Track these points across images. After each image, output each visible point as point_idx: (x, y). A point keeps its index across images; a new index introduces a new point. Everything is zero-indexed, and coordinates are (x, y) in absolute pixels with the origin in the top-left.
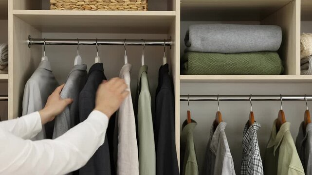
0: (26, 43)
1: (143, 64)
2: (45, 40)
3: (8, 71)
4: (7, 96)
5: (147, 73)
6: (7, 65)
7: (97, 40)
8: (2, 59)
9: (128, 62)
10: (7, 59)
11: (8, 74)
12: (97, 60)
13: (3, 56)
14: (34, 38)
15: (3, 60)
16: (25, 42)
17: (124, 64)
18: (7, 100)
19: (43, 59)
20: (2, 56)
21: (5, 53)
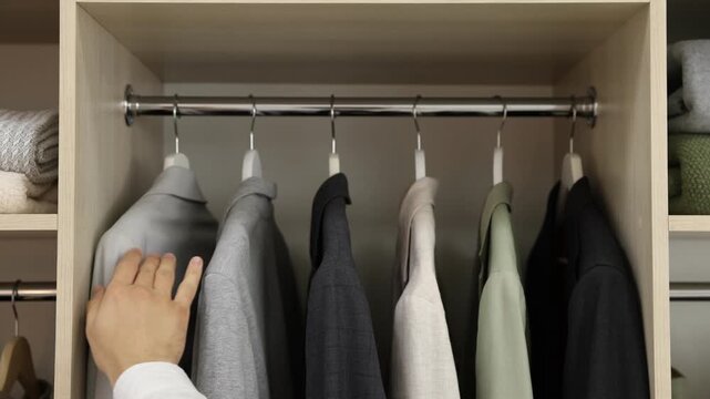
0: (117, 112)
1: (498, 178)
2: (177, 99)
3: (56, 203)
4: (53, 285)
5: (509, 209)
6: (55, 182)
7: (332, 100)
8: (36, 161)
9: (428, 173)
10: (53, 163)
11: (57, 213)
12: (335, 167)
13: (41, 150)
14: (142, 94)
15: (40, 165)
16: (112, 105)
17: (412, 180)
18: (53, 298)
19: (170, 162)
20: (36, 152)
21: (49, 142)
